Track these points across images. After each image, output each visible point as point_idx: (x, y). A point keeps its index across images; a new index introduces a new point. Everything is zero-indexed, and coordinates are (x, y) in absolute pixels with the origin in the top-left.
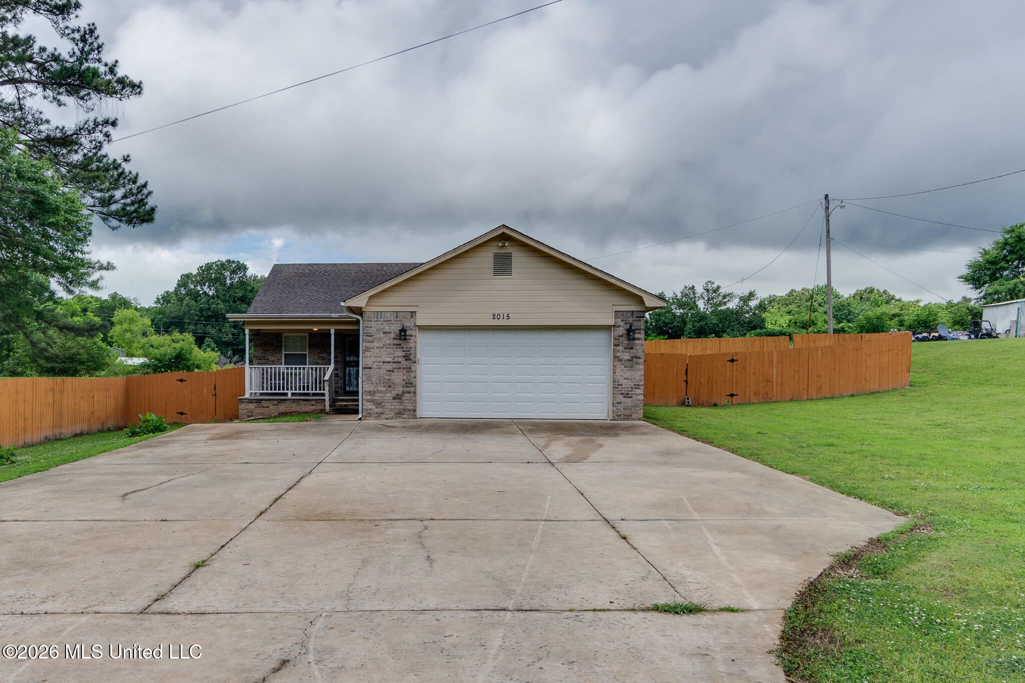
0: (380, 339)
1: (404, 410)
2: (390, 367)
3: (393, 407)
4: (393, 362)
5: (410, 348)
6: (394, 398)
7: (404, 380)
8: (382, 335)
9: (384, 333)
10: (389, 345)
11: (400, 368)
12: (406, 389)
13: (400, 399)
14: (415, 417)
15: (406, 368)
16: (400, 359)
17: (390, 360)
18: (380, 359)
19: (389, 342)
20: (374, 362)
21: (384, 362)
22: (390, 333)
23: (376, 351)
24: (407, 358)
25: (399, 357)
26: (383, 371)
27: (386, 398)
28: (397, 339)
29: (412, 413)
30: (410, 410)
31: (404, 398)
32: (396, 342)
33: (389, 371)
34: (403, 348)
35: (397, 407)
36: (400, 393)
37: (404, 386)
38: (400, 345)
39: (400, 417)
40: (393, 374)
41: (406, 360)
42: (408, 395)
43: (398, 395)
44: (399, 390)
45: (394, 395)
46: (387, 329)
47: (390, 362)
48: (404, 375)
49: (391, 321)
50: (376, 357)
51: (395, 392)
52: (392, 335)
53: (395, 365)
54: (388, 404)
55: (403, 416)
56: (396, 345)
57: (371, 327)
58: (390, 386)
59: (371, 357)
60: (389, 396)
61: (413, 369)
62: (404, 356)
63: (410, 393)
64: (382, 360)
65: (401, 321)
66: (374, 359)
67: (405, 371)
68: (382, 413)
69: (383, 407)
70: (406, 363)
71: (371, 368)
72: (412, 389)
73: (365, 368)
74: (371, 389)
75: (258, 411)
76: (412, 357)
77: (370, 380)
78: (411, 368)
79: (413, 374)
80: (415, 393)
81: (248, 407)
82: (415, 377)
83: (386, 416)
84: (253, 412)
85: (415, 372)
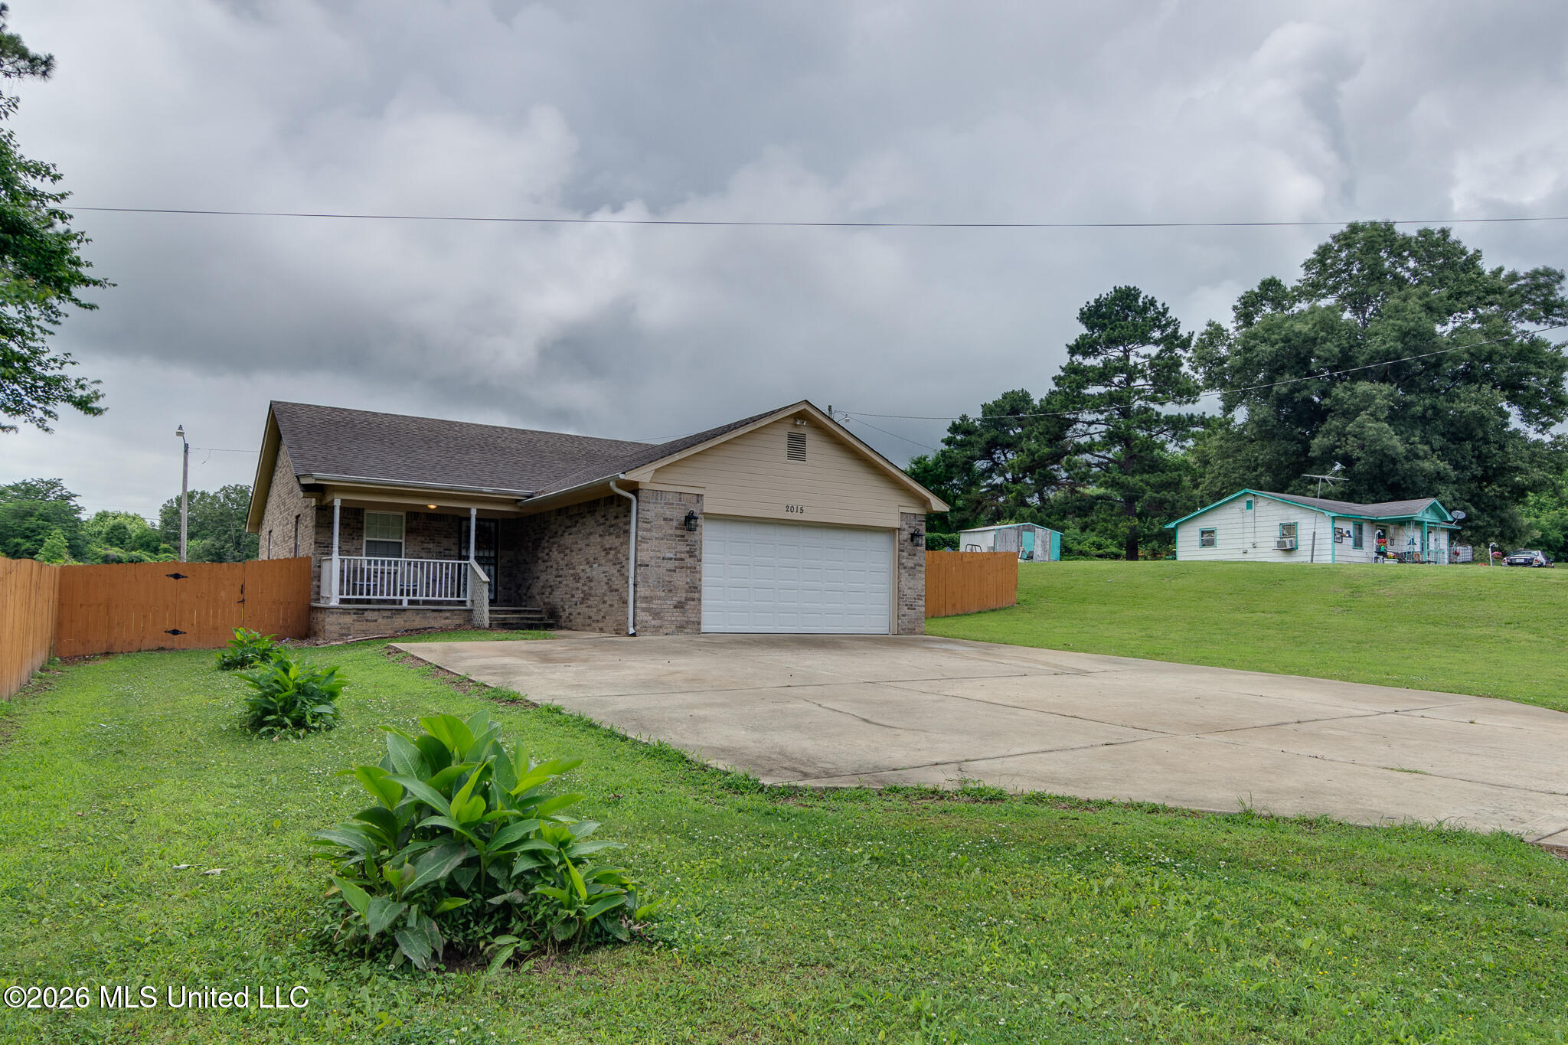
0: (660, 527)
1: (687, 622)
2: (671, 565)
3: (673, 619)
4: (675, 559)
5: (695, 542)
6: (675, 607)
7: (687, 583)
8: (663, 523)
9: (665, 519)
10: (671, 535)
11: (683, 567)
12: (691, 595)
13: (682, 607)
14: (698, 631)
15: (690, 568)
16: (683, 556)
17: (671, 556)
18: (659, 554)
19: (670, 532)
20: (651, 558)
21: (663, 559)
22: (671, 520)
23: (655, 543)
24: (691, 554)
25: (681, 552)
26: (662, 571)
27: (665, 606)
28: (681, 529)
29: (696, 627)
30: (693, 622)
31: (688, 607)
32: (679, 532)
33: (670, 570)
34: (687, 541)
35: (679, 619)
36: (683, 600)
37: (687, 591)
38: (684, 536)
39: (682, 632)
40: (674, 574)
41: (690, 557)
42: (691, 603)
43: (680, 602)
44: (682, 596)
45: (675, 603)
46: (668, 514)
47: (671, 559)
48: (687, 576)
49: (673, 504)
50: (654, 550)
51: (676, 599)
52: (675, 524)
53: (677, 563)
54: (668, 614)
55: (686, 631)
56: (678, 536)
57: (648, 510)
58: (670, 591)
59: (648, 550)
60: (670, 603)
61: (698, 567)
62: (688, 552)
63: (694, 600)
64: (662, 555)
65: (684, 505)
66: (652, 554)
67: (689, 571)
68: (661, 627)
69: (661, 618)
70: (689, 561)
71: (647, 566)
72: (697, 595)
73: (641, 565)
74: (648, 593)
75: (358, 626)
76: (697, 553)
77: (647, 582)
78: (695, 568)
79: (698, 576)
80: (700, 600)
81: (341, 621)
82: (700, 580)
83: (665, 631)
84: (349, 628)
85: (700, 572)
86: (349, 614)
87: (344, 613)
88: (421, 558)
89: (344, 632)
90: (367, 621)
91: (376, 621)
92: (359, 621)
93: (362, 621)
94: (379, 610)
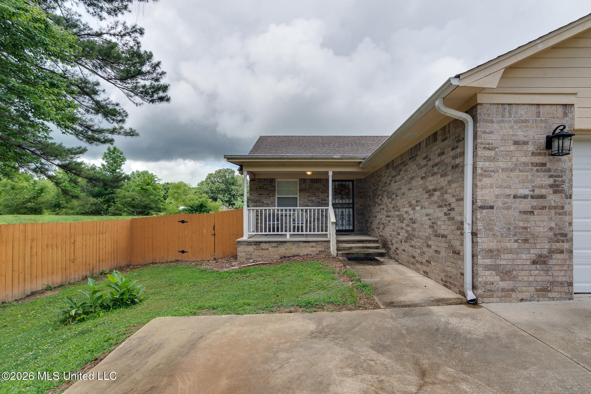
0: (509, 154)
1: (552, 283)
2: (526, 205)
3: (531, 279)
4: (532, 197)
5: (562, 171)
6: (534, 263)
7: (551, 229)
8: (513, 148)
9: (516, 143)
10: (525, 164)
11: (544, 208)
12: (556, 246)
13: (545, 263)
14: (570, 295)
15: (555, 208)
16: (544, 192)
17: (527, 192)
18: (508, 191)
19: (524, 159)
20: (497, 196)
21: (515, 197)
22: (526, 143)
23: (502, 175)
24: (557, 188)
25: (542, 187)
26: (514, 214)
27: (519, 262)
28: (539, 154)
29: (566, 289)
30: (562, 283)
31: (551, 262)
32: (537, 159)
33: (525, 213)
34: (549, 170)
35: (539, 279)
36: (545, 252)
37: (551, 241)
38: (544, 165)
39: (544, 296)
40: (532, 218)
41: (555, 192)
42: (558, 256)
43: (540, 256)
44: (543, 247)
45: (533, 257)
46: (521, 135)
47: (525, 197)
48: (551, 219)
49: (526, 121)
50: (501, 187)
51: (536, 251)
52: (531, 148)
53: (535, 202)
54: (524, 273)
55: (550, 295)
56: (537, 165)
57: (491, 133)
58: (526, 241)
59: (491, 186)
60: (526, 257)
61: (567, 208)
62: (551, 186)
63: (562, 253)
64: (512, 192)
65: (545, 121)
66: (497, 191)
67: (553, 212)
68: (513, 290)
69: (514, 278)
70: (553, 199)
71: (492, 207)
72: (566, 246)
73: (482, 207)
74: (493, 245)
75: (256, 253)
76: (565, 187)
77: (491, 230)
78: (563, 208)
79: (567, 218)
80: (571, 252)
81: (246, 250)
82: (570, 224)
83: (520, 296)
84: (251, 255)
85: (570, 214)
86: (251, 245)
87: (248, 245)
88: (308, 206)
89: (248, 257)
90: (262, 249)
91: (268, 249)
92: (257, 250)
93: (259, 250)
94: (269, 242)
